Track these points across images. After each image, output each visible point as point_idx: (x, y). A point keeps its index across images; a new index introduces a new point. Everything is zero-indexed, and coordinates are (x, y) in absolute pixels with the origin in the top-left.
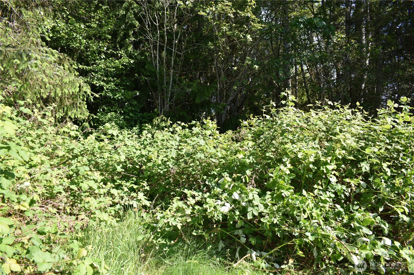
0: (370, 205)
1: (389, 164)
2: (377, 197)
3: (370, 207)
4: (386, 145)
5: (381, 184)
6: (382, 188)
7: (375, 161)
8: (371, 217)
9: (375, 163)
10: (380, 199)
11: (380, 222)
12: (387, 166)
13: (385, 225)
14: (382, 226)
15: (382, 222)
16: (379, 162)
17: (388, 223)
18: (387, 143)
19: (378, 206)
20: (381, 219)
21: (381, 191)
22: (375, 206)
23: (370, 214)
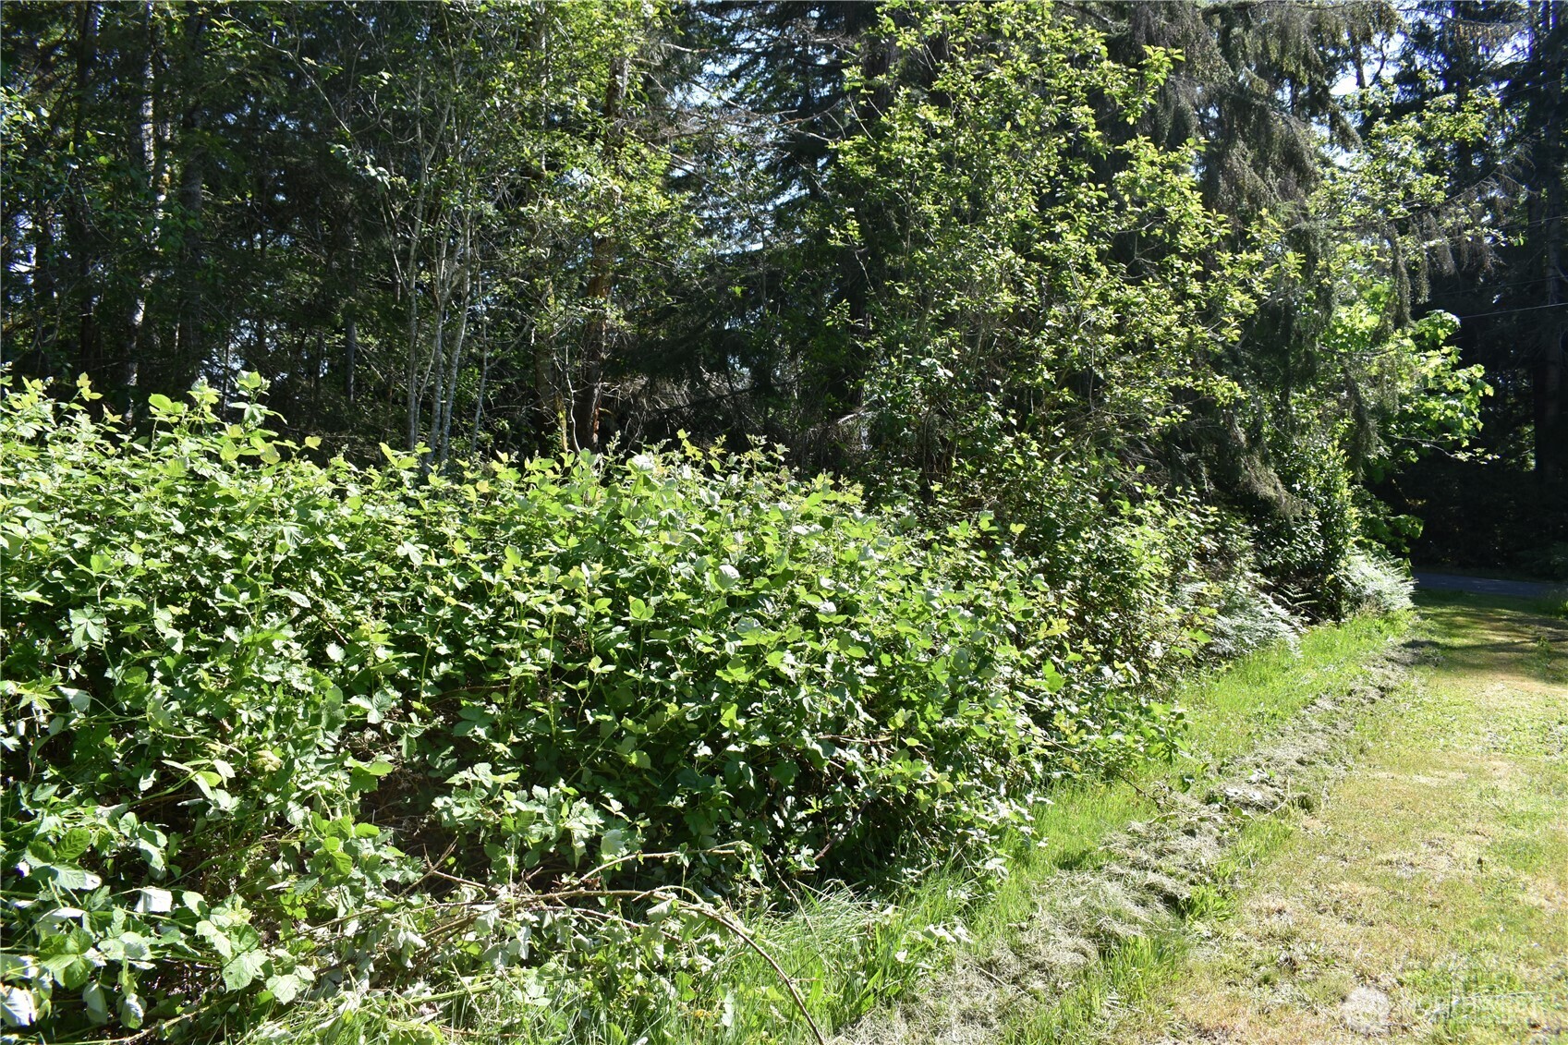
0: (103, 776)
1: (177, 611)
2: (134, 741)
3: (106, 782)
4: (174, 542)
5: (149, 689)
6: (150, 705)
7: (128, 603)
8: (103, 821)
9: (127, 610)
10: (144, 746)
11: (132, 832)
12: (169, 618)
13: (153, 840)
14: (144, 845)
15: (141, 831)
16: (144, 606)
17: (164, 831)
18: (177, 535)
19: (135, 775)
20: (141, 821)
21: (149, 714)
22: (122, 776)
23: (100, 809)
